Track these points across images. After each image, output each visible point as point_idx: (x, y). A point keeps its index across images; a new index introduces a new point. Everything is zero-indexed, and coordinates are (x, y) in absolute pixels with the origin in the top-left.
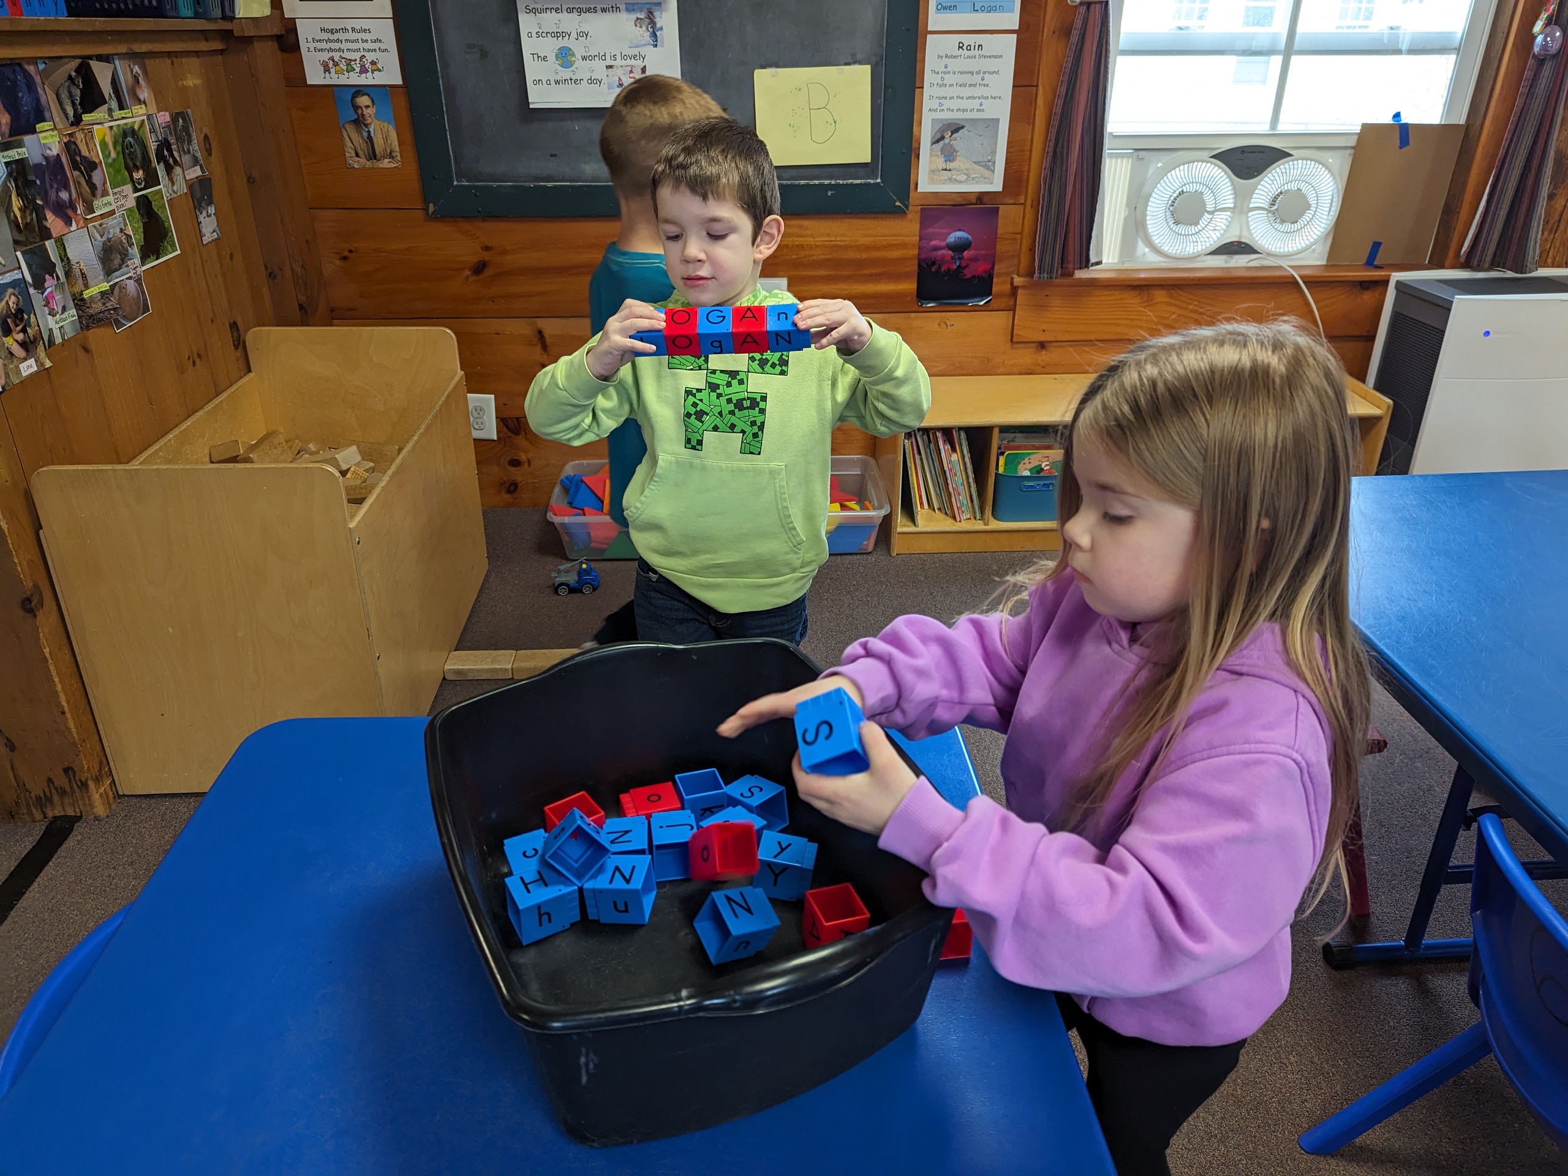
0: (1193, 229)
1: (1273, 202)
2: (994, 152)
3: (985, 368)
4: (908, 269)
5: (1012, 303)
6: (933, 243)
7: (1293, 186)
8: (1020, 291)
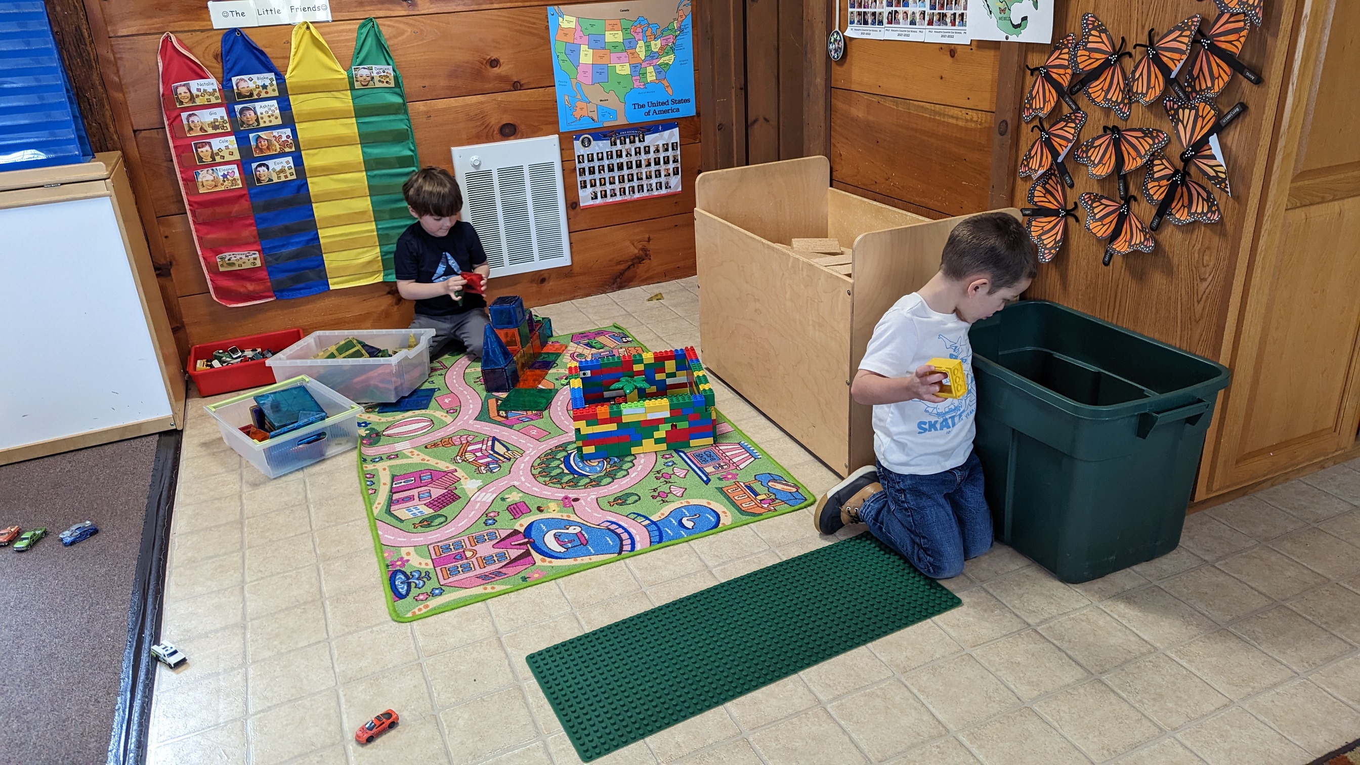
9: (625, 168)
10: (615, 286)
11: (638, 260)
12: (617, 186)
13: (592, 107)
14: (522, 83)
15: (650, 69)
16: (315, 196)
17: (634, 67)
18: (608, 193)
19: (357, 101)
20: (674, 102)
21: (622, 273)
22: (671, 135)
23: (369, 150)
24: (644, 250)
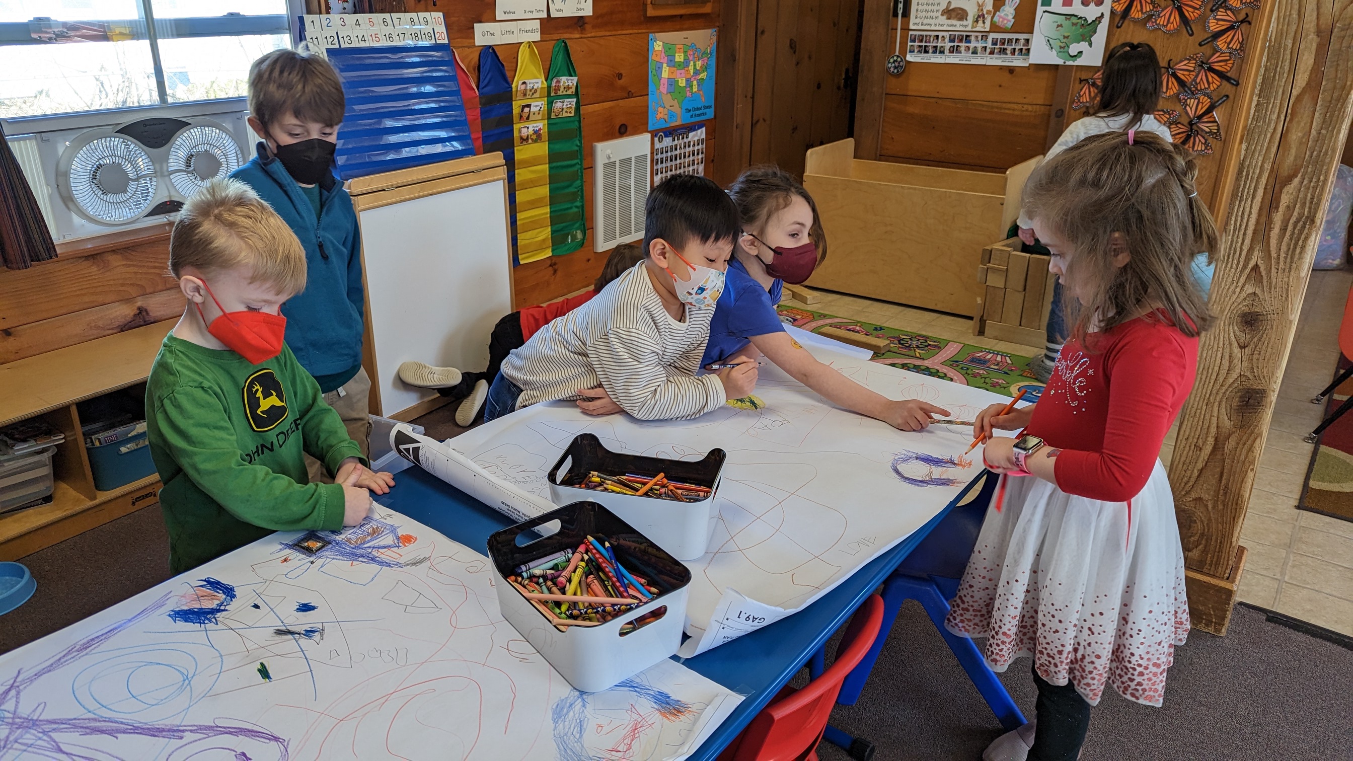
0: (124, 197)
1: (188, 164)
7: (200, 149)
9: (678, 158)
13: (666, 111)
14: (633, 91)
15: (695, 83)
17: (688, 81)
19: (550, 105)
20: (704, 107)
22: (702, 133)
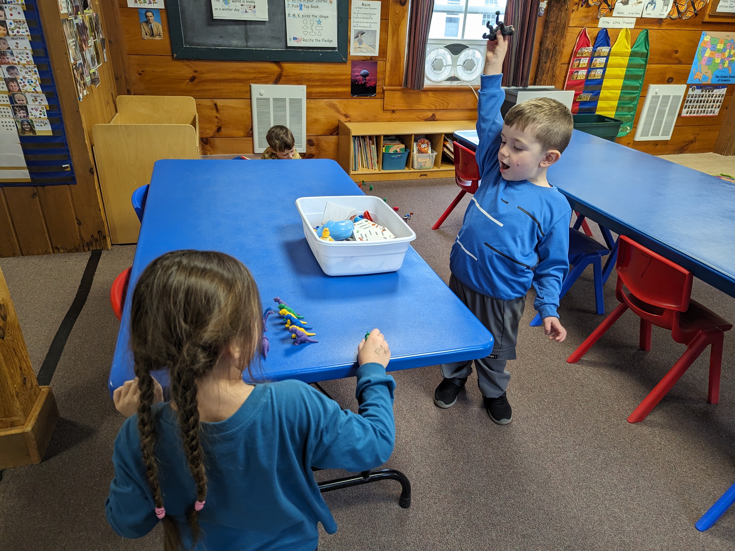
0: (440, 72)
1: (464, 64)
2: (375, 42)
3: (375, 120)
4: (348, 83)
5: (383, 96)
6: (356, 74)
7: (470, 58)
8: (386, 92)
9: (702, 102)
10: (679, 152)
11: (692, 142)
12: (697, 109)
13: (702, 75)
14: (682, 61)
15: (727, 62)
16: (601, 98)
17: (722, 60)
18: (693, 112)
19: (630, 61)
20: (730, 77)
21: (684, 147)
22: (724, 91)
23: (626, 82)
24: (695, 138)
